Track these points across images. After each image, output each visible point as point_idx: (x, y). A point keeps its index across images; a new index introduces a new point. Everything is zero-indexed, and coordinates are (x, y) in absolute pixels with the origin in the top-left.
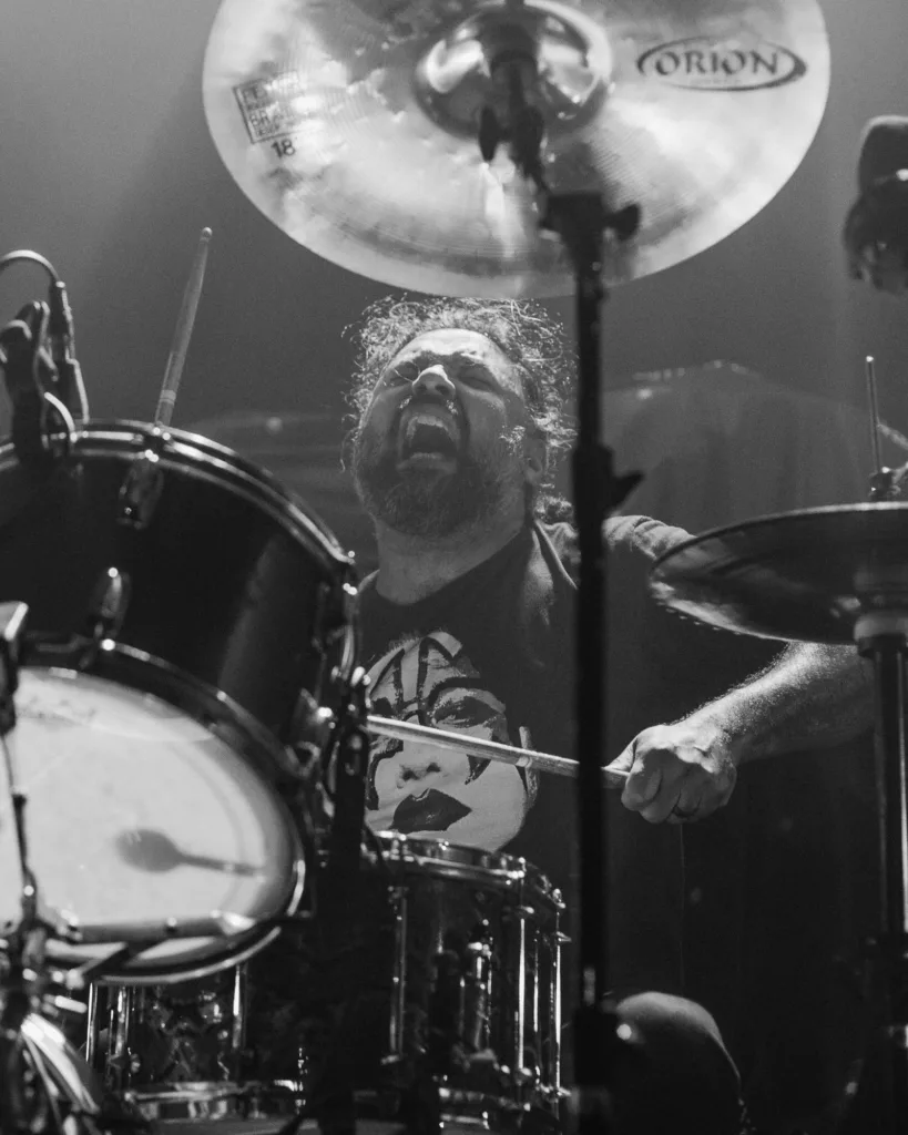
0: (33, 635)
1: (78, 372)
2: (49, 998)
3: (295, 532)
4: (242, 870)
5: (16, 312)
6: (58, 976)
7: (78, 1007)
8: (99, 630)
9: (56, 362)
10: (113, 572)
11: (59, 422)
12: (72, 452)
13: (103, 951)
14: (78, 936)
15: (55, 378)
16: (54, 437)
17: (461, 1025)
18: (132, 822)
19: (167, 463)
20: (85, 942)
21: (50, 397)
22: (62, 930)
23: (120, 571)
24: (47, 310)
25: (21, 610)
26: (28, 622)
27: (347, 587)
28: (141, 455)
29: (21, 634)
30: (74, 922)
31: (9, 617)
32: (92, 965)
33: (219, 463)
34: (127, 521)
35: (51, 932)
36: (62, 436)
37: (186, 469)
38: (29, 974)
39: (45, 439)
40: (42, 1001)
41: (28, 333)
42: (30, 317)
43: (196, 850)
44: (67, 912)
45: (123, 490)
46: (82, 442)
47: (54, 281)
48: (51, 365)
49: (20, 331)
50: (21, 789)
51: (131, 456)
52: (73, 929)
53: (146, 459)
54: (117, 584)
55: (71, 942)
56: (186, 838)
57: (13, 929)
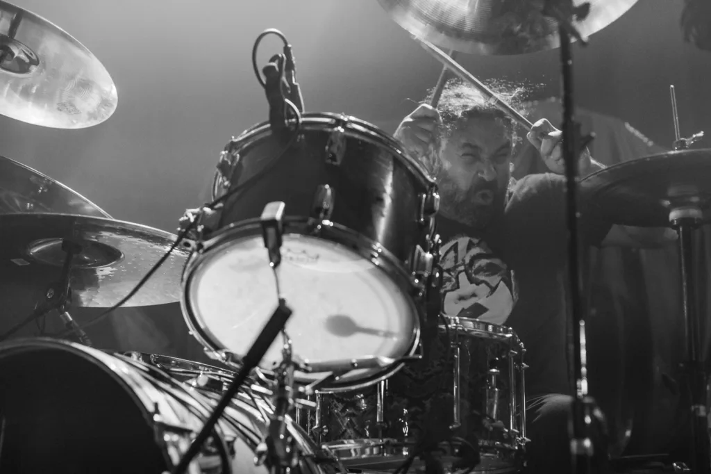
0: (289, 218)
1: (299, 89)
2: (298, 400)
3: (410, 168)
4: (388, 334)
5: (269, 58)
6: (301, 389)
7: (313, 404)
8: (322, 215)
9: (289, 84)
10: (327, 186)
11: (293, 113)
12: (300, 128)
13: (322, 376)
14: (310, 369)
15: (289, 92)
16: (290, 121)
17: (487, 409)
18: (334, 311)
19: (348, 134)
20: (313, 371)
21: (287, 101)
22: (302, 366)
23: (330, 186)
24: (285, 58)
25: (282, 205)
26: (286, 211)
27: (434, 194)
28: (336, 129)
29: (283, 217)
30: (307, 361)
31: (277, 209)
32: (316, 383)
33: (373, 133)
34: (329, 161)
35: (297, 367)
36: (294, 120)
37: (356, 136)
38: (288, 388)
39: (286, 121)
40: (295, 402)
41: (277, 69)
42: (277, 61)
43: (366, 325)
44: (304, 355)
45: (327, 148)
46: (305, 123)
47: (286, 43)
48: (287, 85)
49: (273, 67)
50: (283, 296)
51: (329, 130)
52: (306, 365)
53: (339, 131)
54: (329, 192)
55: (306, 371)
56: (360, 319)
57: (277, 365)
